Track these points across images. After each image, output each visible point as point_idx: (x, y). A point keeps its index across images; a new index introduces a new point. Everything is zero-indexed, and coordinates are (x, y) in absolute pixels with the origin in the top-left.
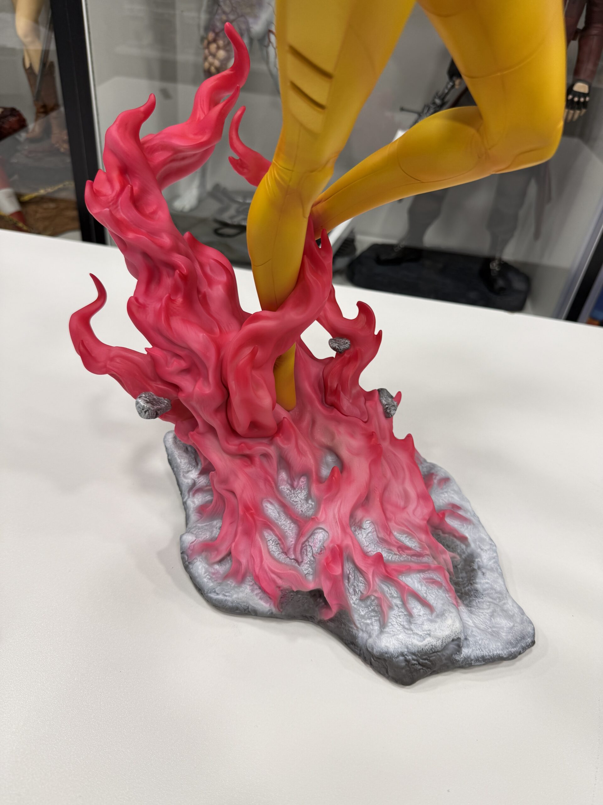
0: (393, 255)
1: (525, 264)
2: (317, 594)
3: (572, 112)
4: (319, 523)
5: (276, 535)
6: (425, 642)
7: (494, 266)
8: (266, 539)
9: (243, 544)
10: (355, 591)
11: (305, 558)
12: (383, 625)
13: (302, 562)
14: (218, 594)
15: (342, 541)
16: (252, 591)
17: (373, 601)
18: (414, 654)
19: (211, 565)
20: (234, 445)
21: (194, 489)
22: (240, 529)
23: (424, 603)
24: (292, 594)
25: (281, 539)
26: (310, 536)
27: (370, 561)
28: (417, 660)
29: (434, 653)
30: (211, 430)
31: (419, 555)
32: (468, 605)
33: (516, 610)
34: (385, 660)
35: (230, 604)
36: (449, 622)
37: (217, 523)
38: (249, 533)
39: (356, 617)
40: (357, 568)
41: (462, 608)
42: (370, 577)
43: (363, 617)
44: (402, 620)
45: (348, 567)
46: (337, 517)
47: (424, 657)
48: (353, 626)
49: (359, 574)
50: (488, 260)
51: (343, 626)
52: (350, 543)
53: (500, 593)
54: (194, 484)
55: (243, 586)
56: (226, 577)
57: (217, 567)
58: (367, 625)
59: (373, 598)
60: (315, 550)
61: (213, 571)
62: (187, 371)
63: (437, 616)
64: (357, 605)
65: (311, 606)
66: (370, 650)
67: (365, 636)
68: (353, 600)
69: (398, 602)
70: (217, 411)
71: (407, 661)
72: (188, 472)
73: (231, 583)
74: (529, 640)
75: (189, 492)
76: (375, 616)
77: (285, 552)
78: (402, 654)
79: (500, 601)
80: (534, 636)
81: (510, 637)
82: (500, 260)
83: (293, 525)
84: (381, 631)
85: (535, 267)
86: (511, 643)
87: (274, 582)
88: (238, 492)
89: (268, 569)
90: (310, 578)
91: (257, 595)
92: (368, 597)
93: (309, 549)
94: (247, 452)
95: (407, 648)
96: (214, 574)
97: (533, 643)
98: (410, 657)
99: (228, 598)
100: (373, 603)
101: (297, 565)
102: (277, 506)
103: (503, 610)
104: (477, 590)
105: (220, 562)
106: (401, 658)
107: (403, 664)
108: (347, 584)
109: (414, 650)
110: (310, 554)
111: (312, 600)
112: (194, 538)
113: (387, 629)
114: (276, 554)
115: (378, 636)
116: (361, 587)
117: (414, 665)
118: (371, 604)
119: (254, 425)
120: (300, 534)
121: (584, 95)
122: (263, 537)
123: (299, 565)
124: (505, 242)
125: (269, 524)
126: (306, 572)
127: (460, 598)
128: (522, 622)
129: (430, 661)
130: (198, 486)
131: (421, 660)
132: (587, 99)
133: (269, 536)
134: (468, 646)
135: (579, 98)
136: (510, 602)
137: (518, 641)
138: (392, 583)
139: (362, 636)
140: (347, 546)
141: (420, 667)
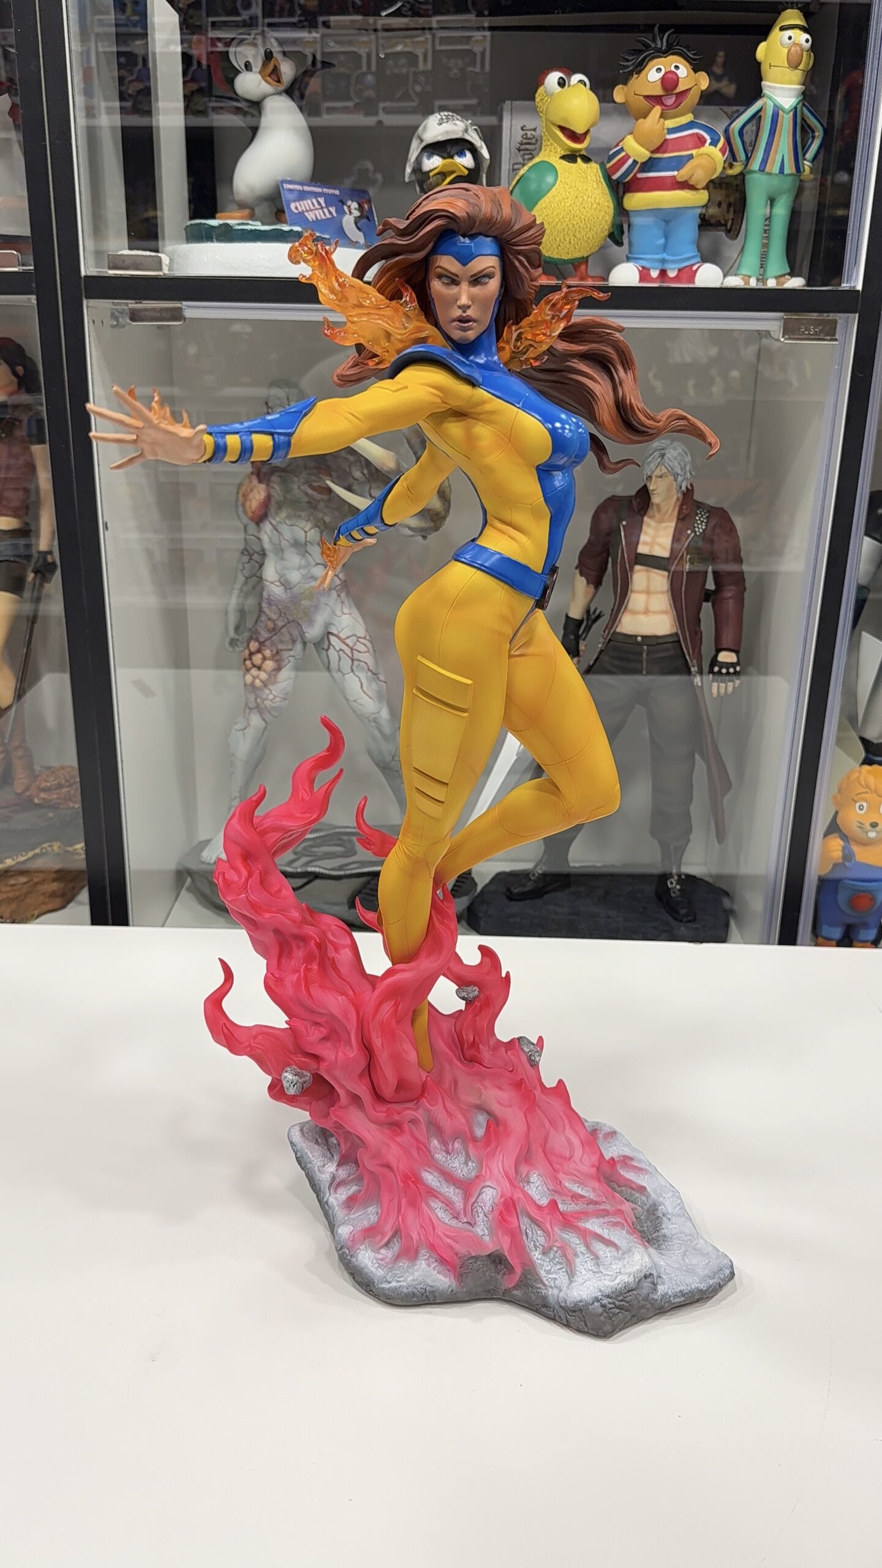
0: (530, 886)
1: (720, 877)
2: (497, 1260)
3: (723, 685)
4: (485, 1182)
5: (443, 1202)
6: (617, 1281)
7: (673, 884)
8: (432, 1208)
9: (411, 1217)
10: (535, 1246)
11: (477, 1220)
12: (571, 1274)
13: (475, 1223)
14: (389, 1282)
15: (512, 1194)
16: (429, 1265)
17: (556, 1252)
18: (608, 1296)
19: (377, 1251)
20: (381, 1112)
21: (336, 1184)
22: (404, 1201)
23: (609, 1243)
24: (471, 1261)
25: (448, 1204)
26: (478, 1197)
27: (546, 1211)
28: (613, 1303)
29: (629, 1291)
30: (355, 1099)
31: (596, 1203)
32: (658, 1248)
33: (711, 1249)
34: (580, 1310)
35: (405, 1291)
36: (637, 1257)
37: (372, 1210)
38: (414, 1204)
39: (543, 1273)
40: (534, 1221)
41: (651, 1250)
42: (548, 1226)
43: (549, 1272)
44: (590, 1265)
45: (525, 1222)
46: (502, 1171)
47: (620, 1298)
48: (540, 1286)
49: (536, 1228)
50: (664, 877)
51: (530, 1288)
52: (522, 1196)
53: (690, 1235)
54: (334, 1178)
55: (418, 1262)
56: (397, 1258)
57: (383, 1251)
58: (556, 1279)
59: (555, 1249)
60: (487, 1209)
61: (380, 1256)
62: (326, 1038)
63: (624, 1253)
64: (541, 1259)
65: (493, 1274)
66: (563, 1304)
67: (555, 1291)
68: (536, 1255)
69: (582, 1248)
70: (361, 1076)
71: (603, 1306)
72: (324, 1166)
73: (403, 1263)
74: (727, 1272)
75: (329, 1189)
76: (561, 1269)
77: (456, 1217)
78: (597, 1300)
79: (691, 1242)
80: (732, 1266)
81: (706, 1272)
82: (679, 876)
83: (457, 1191)
84: (571, 1282)
85: (732, 878)
86: (709, 1276)
87: (451, 1247)
88: (394, 1165)
89: (442, 1236)
90: (487, 1239)
91: (434, 1269)
92: (551, 1248)
93: (480, 1210)
94: (396, 1117)
95: (600, 1291)
96: (382, 1260)
97: (732, 1274)
98: (605, 1301)
99: (401, 1284)
100: (557, 1255)
101: (471, 1228)
102: (436, 1174)
103: (694, 1249)
104: (665, 1236)
105: (387, 1245)
106: (597, 1304)
107: (601, 1310)
108: (526, 1241)
109: (608, 1291)
110: (481, 1215)
111: (492, 1267)
112: (352, 1228)
113: (575, 1278)
114: (447, 1221)
115: (568, 1287)
116: (542, 1240)
117: (611, 1309)
118: (555, 1257)
119: (401, 1085)
120: (467, 1195)
121: (733, 665)
122: (429, 1206)
123: (472, 1227)
124: (681, 850)
125: (432, 1193)
126: (481, 1233)
127: (648, 1241)
128: (718, 1257)
129: (627, 1302)
130: (337, 1180)
131: (617, 1303)
132: (738, 669)
133: (436, 1205)
134: (663, 1283)
135: (728, 669)
136: (701, 1241)
137: (715, 1274)
138: (571, 1230)
139: (552, 1293)
140: (519, 1199)
141: (618, 1311)
